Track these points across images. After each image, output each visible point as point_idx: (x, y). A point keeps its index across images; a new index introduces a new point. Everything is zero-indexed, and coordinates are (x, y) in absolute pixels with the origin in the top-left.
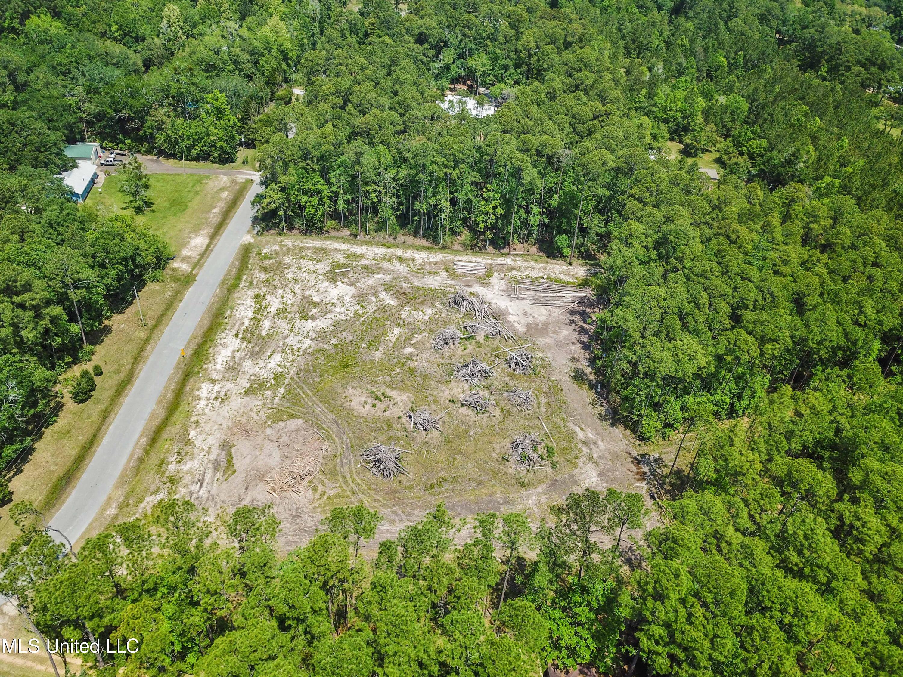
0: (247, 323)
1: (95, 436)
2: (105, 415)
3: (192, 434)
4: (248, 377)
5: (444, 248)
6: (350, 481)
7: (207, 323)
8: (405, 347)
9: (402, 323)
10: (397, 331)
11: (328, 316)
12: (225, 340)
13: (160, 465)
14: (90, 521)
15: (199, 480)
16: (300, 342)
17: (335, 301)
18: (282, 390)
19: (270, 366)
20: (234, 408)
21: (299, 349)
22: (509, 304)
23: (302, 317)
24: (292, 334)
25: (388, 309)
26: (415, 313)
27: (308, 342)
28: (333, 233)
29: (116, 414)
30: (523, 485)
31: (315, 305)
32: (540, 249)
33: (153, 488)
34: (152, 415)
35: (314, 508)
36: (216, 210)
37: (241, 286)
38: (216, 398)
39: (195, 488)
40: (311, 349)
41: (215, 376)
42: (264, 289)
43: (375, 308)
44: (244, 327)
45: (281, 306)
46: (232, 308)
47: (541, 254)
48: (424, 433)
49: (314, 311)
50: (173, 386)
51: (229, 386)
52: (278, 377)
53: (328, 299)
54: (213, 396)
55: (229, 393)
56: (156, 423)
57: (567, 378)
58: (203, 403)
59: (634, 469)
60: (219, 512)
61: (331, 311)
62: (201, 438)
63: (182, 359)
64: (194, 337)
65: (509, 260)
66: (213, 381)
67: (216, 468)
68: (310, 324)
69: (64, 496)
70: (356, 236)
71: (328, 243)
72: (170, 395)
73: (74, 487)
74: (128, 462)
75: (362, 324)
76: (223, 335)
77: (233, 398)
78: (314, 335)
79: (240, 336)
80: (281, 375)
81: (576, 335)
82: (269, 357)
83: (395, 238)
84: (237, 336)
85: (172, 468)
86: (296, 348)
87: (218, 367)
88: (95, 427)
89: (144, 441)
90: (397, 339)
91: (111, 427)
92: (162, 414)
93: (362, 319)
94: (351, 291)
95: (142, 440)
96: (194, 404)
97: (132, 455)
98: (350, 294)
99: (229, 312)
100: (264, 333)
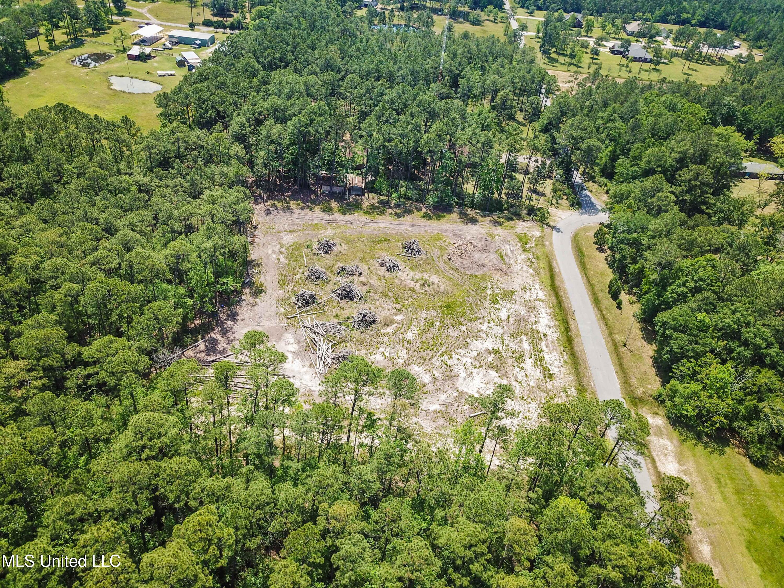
0: (544, 347)
2: (591, 285)
3: (531, 271)
4: (517, 302)
8: (402, 320)
9: (406, 344)
10: (410, 336)
11: (475, 353)
12: (551, 331)
15: (513, 251)
16: (491, 329)
17: (475, 371)
18: (489, 292)
19: (505, 310)
20: (515, 283)
21: (489, 323)
23: (498, 352)
24: (500, 335)
25: (419, 360)
26: (392, 355)
27: (484, 327)
31: (491, 366)
34: (562, 282)
38: (530, 289)
39: (513, 248)
40: (479, 321)
41: (541, 303)
42: (549, 387)
43: (433, 361)
44: (544, 343)
45: (523, 365)
46: (565, 362)
49: (490, 359)
50: (564, 300)
51: (527, 297)
52: (496, 302)
53: (481, 374)
54: (533, 290)
55: (524, 293)
58: (537, 287)
61: (475, 358)
62: (525, 269)
63: (573, 318)
66: (539, 300)
67: (507, 255)
68: (489, 344)
72: (562, 294)
75: (442, 344)
76: (556, 335)
78: (481, 334)
79: (542, 335)
80: (494, 303)
82: (509, 316)
84: (545, 335)
86: (492, 323)
87: (543, 310)
90: (409, 328)
93: (444, 348)
94: (462, 385)
96: (542, 287)
98: (461, 380)
100: (524, 338)
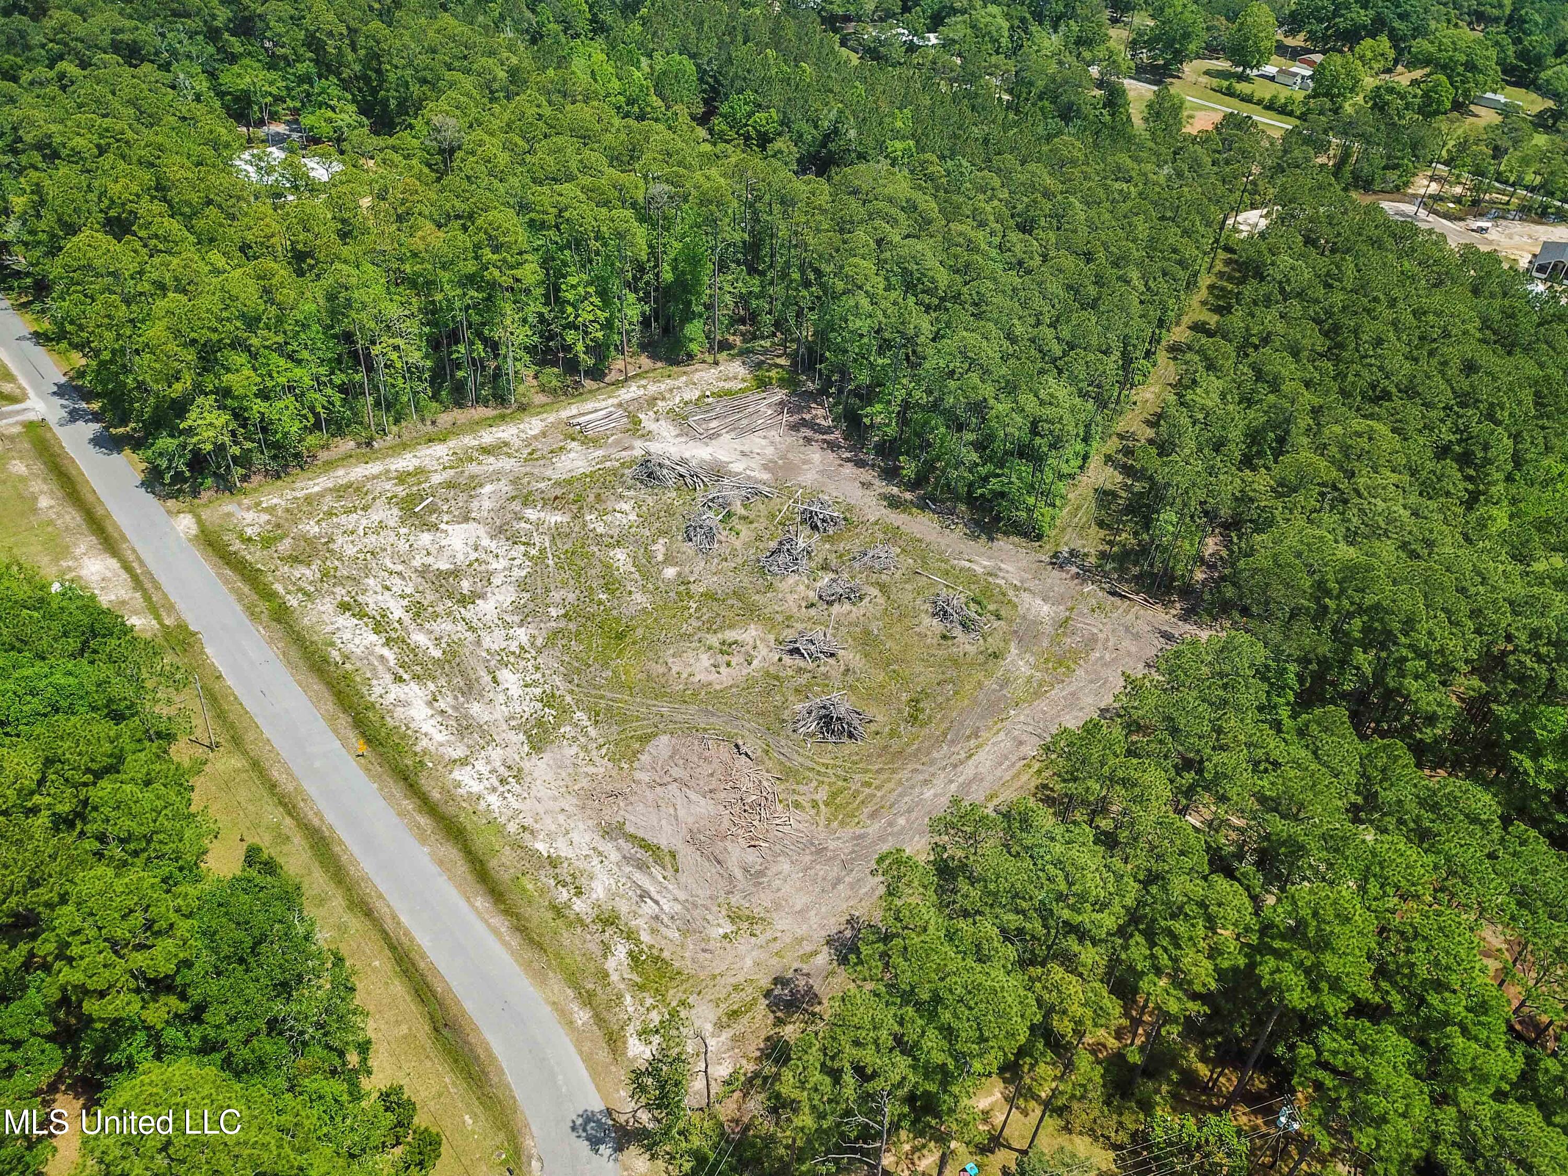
1: (392, 948)
2: (362, 909)
4: (505, 727)
5: (523, 408)
6: (823, 770)
7: (320, 688)
8: (660, 571)
9: (611, 541)
10: (620, 555)
11: (496, 581)
12: (392, 696)
13: (560, 915)
14: (572, 1050)
15: (641, 896)
16: (508, 638)
17: (473, 556)
18: (581, 715)
19: (515, 693)
21: (521, 647)
22: (709, 450)
23: (461, 601)
24: (482, 633)
25: (567, 530)
26: (609, 518)
27: (522, 634)
28: (323, 455)
29: (380, 896)
30: (995, 656)
31: (455, 574)
32: (654, 357)
33: (597, 951)
34: (440, 863)
35: (827, 826)
36: (44, 502)
37: (292, 603)
39: (649, 908)
40: (540, 639)
42: (340, 590)
43: (547, 538)
45: (405, 603)
47: (659, 364)
48: (831, 661)
49: (465, 584)
50: (408, 804)
51: (495, 753)
52: (548, 701)
53: (460, 556)
55: (509, 763)
56: (462, 867)
57: (884, 511)
59: (1064, 575)
60: (724, 912)
61: (490, 573)
63: (362, 760)
64: (331, 720)
65: (634, 388)
67: (642, 866)
68: (487, 607)
69: (480, 1051)
70: (369, 444)
71: (341, 472)
72: (423, 820)
73: (476, 1029)
74: (506, 944)
75: (560, 568)
76: (377, 690)
77: (526, 765)
78: (516, 618)
79: (406, 677)
80: (550, 696)
81: (831, 456)
82: (495, 681)
83: (433, 423)
84: (400, 680)
85: (581, 907)
86: (514, 650)
87: (439, 738)
88: (375, 935)
89: (482, 902)
90: (636, 566)
91: (403, 919)
93: (551, 562)
94: (476, 530)
95: (478, 904)
97: (495, 931)
98: (483, 534)
99: (335, 653)
100: (436, 653)
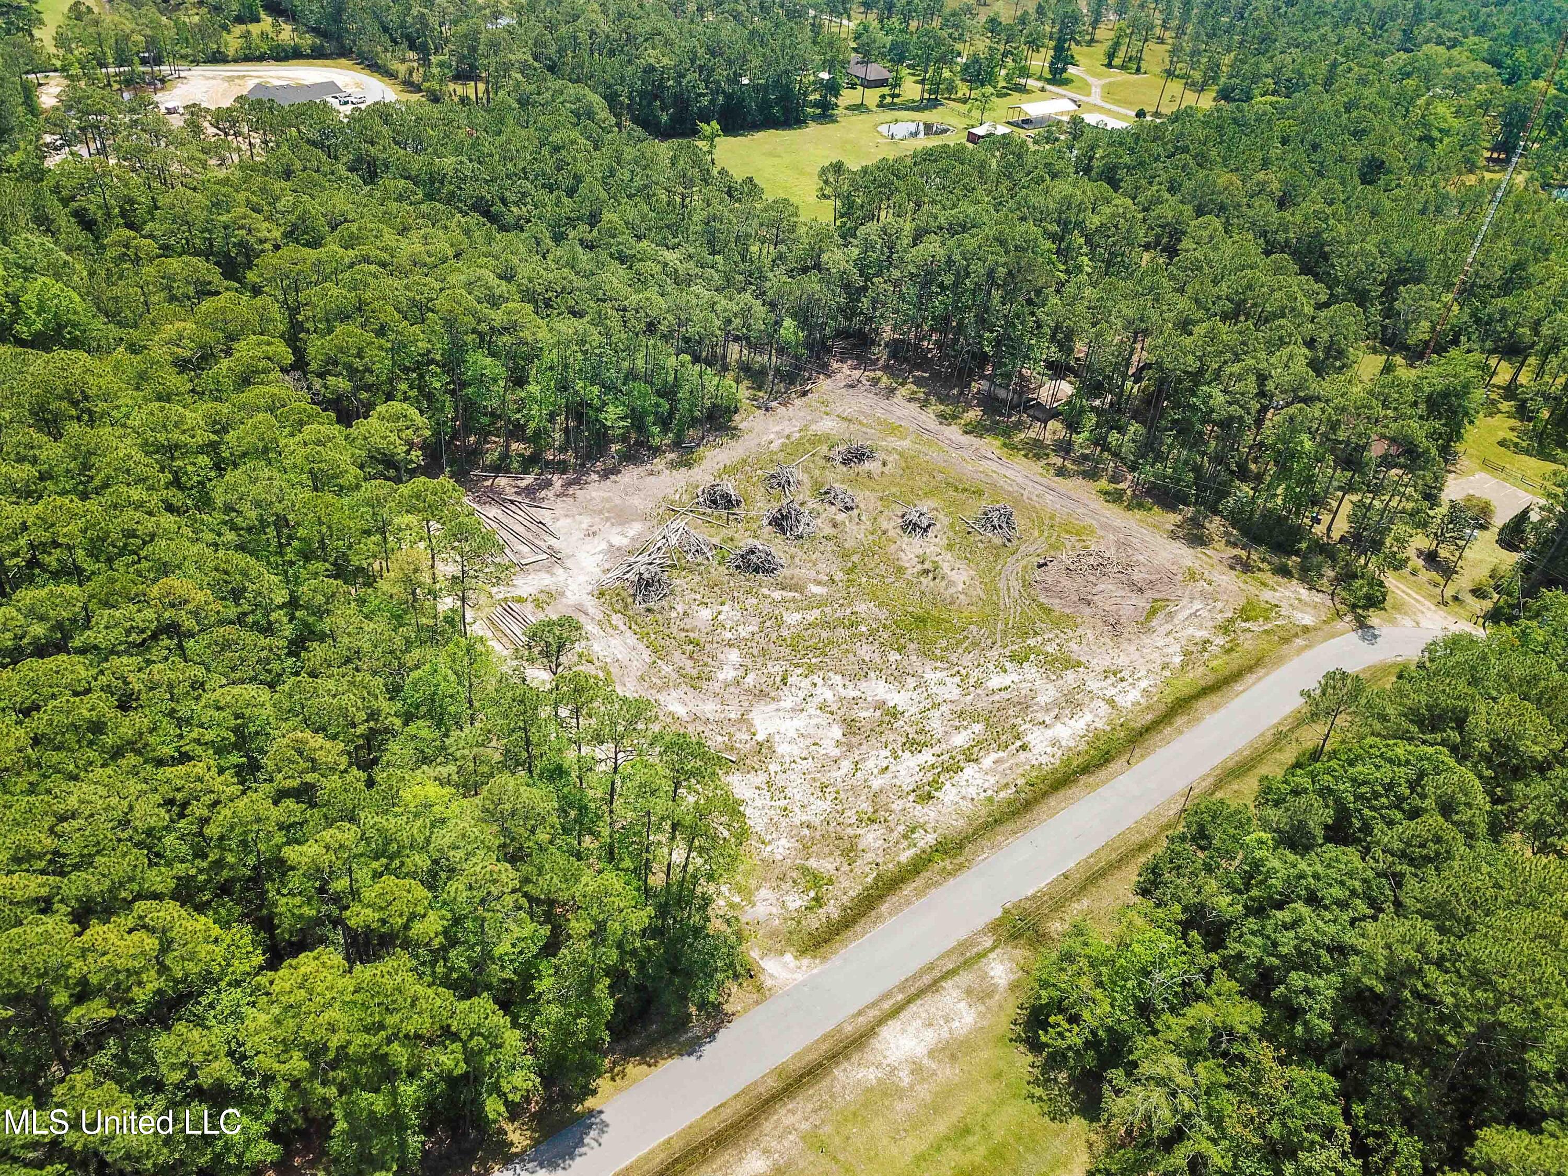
0: (987, 761)
3: (1177, 660)
4: (1061, 682)
7: (1052, 801)
9: (770, 623)
11: (854, 694)
12: (1049, 750)
13: (1232, 649)
16: (941, 683)
18: (1031, 642)
19: (1016, 678)
20: (1108, 658)
21: (953, 675)
22: (582, 556)
23: (894, 716)
24: (940, 700)
27: (931, 677)
31: (850, 724)
33: (1249, 635)
34: (1215, 708)
37: (931, 839)
38: (1122, 680)
40: (938, 664)
41: (1104, 709)
42: (897, 806)
44: (1001, 754)
45: (907, 754)
46: (990, 800)
49: (865, 714)
50: (1168, 730)
51: (1093, 685)
52: (1019, 659)
54: (1124, 684)
56: (1215, 698)
58: (1144, 684)
61: (841, 699)
62: (1170, 650)
63: (1133, 761)
64: (1092, 788)
66: (1111, 702)
68: (897, 699)
72: (1179, 721)
75: (823, 654)
76: (1044, 759)
77: (1099, 669)
78: (911, 680)
79: (1018, 743)
80: (1012, 658)
82: (1006, 688)
84: (1024, 747)
85: (1220, 640)
86: (957, 679)
87: (1088, 717)
89: (1238, 687)
90: (810, 608)
92: (1202, 705)
93: (814, 660)
96: (1154, 690)
97: (1259, 679)
98: (770, 707)
99: (1002, 794)
100: (978, 728)
